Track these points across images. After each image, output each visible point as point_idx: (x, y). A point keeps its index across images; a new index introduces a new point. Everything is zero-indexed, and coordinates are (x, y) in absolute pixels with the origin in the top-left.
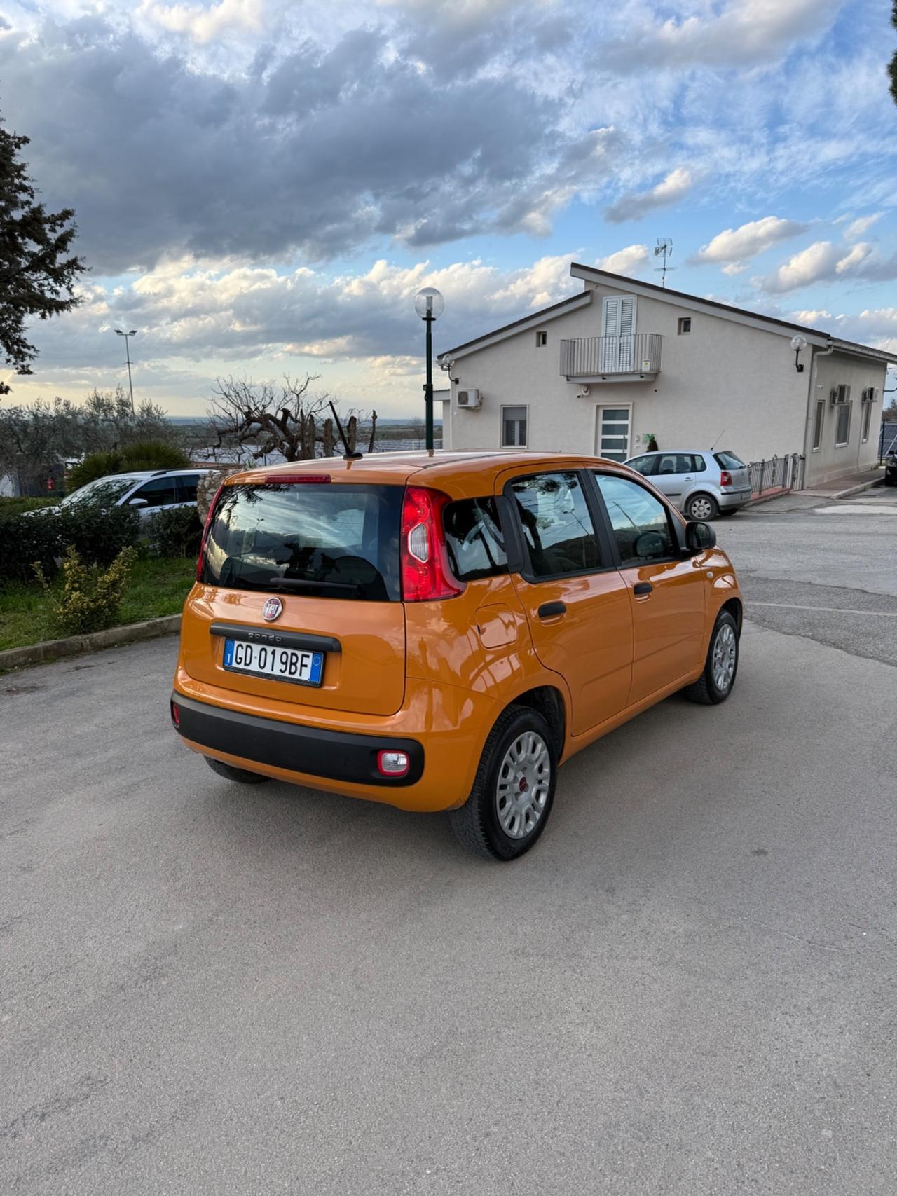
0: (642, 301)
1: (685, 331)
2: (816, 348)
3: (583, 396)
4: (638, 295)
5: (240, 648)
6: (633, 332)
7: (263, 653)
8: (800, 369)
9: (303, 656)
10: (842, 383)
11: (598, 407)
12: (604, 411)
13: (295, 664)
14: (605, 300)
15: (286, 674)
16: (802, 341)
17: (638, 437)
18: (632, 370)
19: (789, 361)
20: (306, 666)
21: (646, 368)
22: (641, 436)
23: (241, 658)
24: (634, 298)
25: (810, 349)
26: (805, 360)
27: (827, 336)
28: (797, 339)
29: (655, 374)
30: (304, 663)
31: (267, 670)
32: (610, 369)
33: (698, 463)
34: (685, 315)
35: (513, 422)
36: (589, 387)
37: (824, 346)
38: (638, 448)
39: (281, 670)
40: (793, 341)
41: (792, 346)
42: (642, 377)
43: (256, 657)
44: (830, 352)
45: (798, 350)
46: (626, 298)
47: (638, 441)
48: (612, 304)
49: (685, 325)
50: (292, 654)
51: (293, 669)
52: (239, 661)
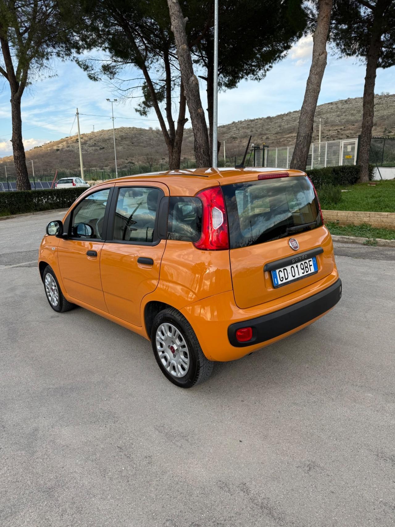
5: (280, 273)
7: (293, 269)
9: (309, 261)
13: (307, 267)
20: (311, 265)
23: (282, 278)
31: (297, 276)
39: (303, 273)
43: (290, 273)
50: (305, 263)
51: (307, 269)
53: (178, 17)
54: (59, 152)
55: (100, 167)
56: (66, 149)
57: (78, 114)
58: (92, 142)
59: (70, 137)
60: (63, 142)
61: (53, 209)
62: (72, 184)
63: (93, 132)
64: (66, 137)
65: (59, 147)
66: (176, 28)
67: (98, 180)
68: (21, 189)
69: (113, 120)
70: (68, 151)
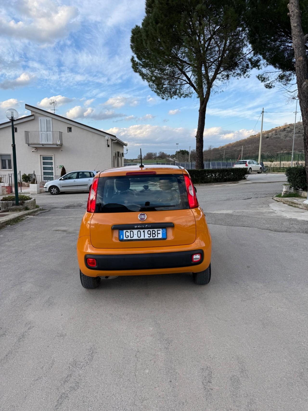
0: (53, 120)
1: (70, 131)
2: (112, 140)
3: (34, 151)
4: (52, 118)
5: (127, 233)
6: (51, 130)
7: (139, 232)
8: (108, 146)
9: (157, 231)
10: (118, 151)
11: (41, 155)
12: (43, 157)
13: (155, 234)
14: (40, 118)
15: (151, 237)
16: (109, 138)
17: (57, 166)
18: (52, 143)
19: (105, 143)
20: (160, 233)
21: (59, 143)
22: (58, 166)
23: (128, 236)
24: (51, 119)
25: (111, 140)
26: (110, 143)
27: (115, 136)
28: (107, 137)
29: (61, 145)
30: (158, 233)
31: (142, 237)
32: (44, 142)
33: (92, 174)
34: (69, 126)
35: (5, 160)
36: (36, 148)
37: (115, 139)
38: (57, 170)
39: (148, 237)
40: (106, 137)
41: (106, 139)
42: (57, 146)
43: (135, 234)
44: (116, 141)
45: (108, 140)
46: (48, 119)
47: (57, 168)
48: (42, 120)
49: (70, 129)
50: (153, 231)
51: (154, 235)
52: (127, 237)
53: (298, 36)
54: (268, 139)
55: (299, 150)
56: (274, 136)
57: (263, 112)
58: (297, 131)
59: (279, 127)
60: (273, 131)
61: (214, 182)
62: (245, 165)
63: (299, 122)
64: (276, 128)
65: (269, 135)
66: (295, 45)
67: (274, 161)
68: (197, 168)
69: (296, 114)
70: (275, 138)
